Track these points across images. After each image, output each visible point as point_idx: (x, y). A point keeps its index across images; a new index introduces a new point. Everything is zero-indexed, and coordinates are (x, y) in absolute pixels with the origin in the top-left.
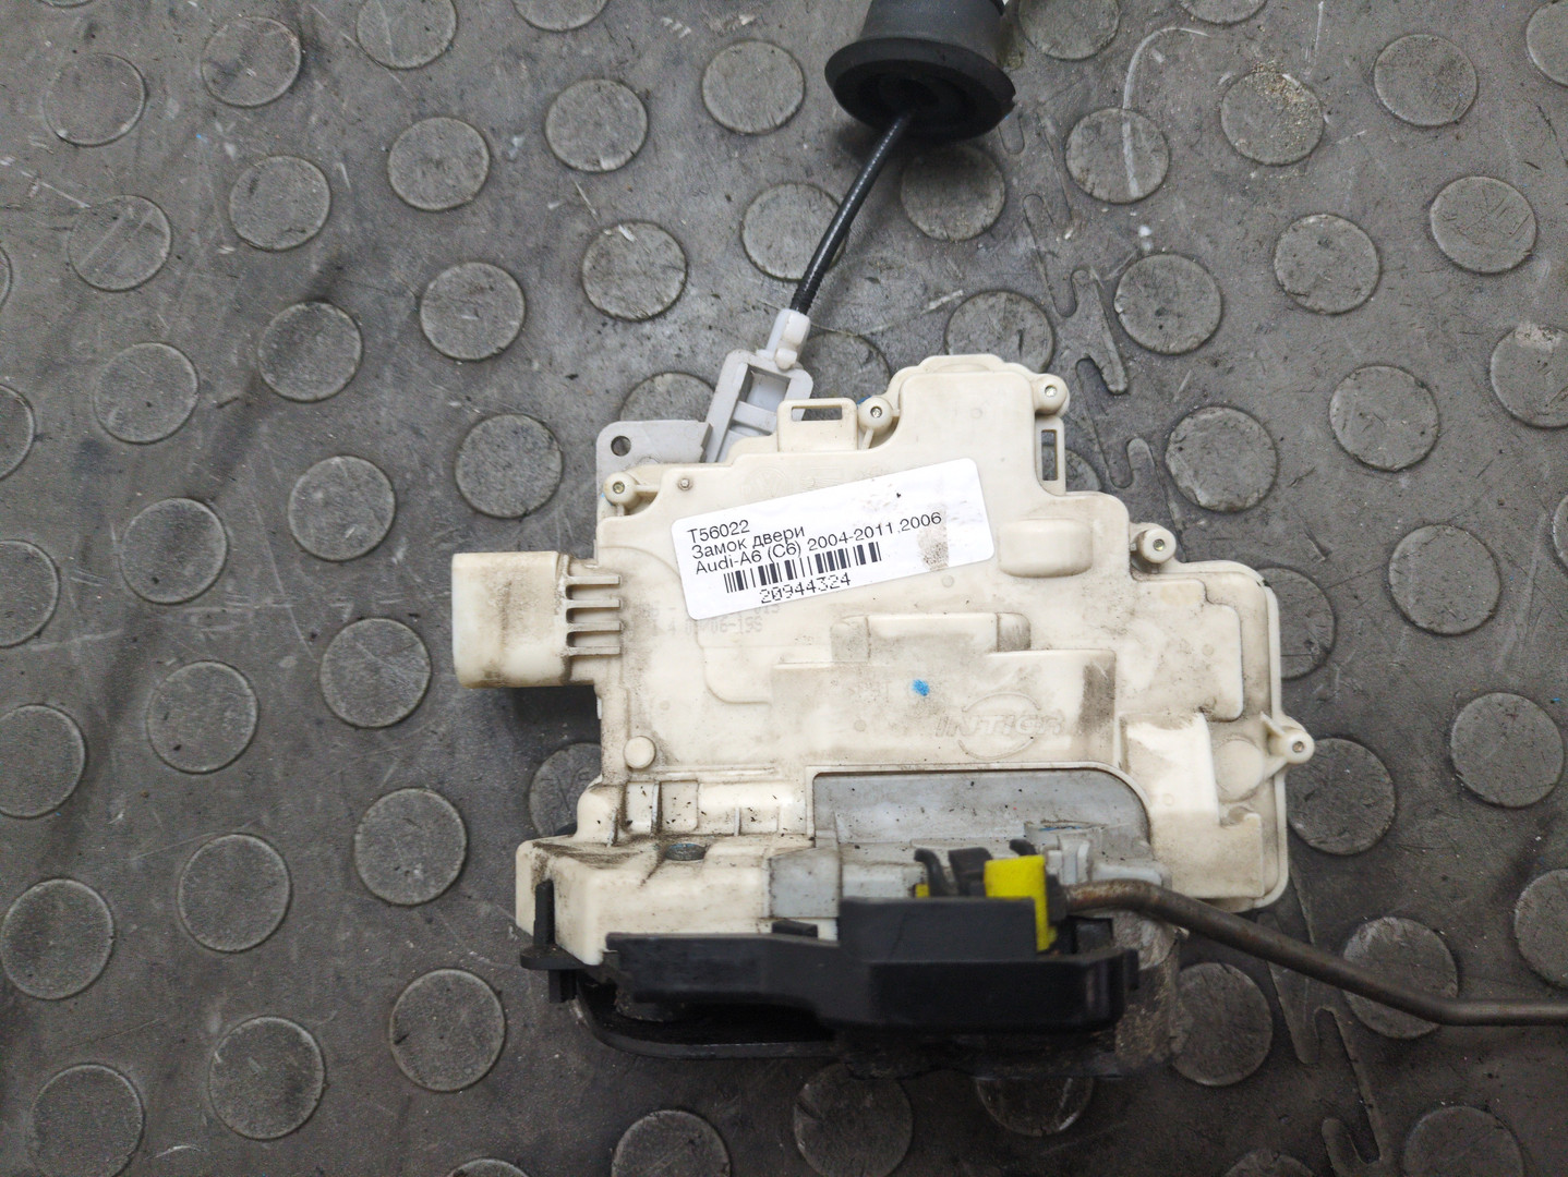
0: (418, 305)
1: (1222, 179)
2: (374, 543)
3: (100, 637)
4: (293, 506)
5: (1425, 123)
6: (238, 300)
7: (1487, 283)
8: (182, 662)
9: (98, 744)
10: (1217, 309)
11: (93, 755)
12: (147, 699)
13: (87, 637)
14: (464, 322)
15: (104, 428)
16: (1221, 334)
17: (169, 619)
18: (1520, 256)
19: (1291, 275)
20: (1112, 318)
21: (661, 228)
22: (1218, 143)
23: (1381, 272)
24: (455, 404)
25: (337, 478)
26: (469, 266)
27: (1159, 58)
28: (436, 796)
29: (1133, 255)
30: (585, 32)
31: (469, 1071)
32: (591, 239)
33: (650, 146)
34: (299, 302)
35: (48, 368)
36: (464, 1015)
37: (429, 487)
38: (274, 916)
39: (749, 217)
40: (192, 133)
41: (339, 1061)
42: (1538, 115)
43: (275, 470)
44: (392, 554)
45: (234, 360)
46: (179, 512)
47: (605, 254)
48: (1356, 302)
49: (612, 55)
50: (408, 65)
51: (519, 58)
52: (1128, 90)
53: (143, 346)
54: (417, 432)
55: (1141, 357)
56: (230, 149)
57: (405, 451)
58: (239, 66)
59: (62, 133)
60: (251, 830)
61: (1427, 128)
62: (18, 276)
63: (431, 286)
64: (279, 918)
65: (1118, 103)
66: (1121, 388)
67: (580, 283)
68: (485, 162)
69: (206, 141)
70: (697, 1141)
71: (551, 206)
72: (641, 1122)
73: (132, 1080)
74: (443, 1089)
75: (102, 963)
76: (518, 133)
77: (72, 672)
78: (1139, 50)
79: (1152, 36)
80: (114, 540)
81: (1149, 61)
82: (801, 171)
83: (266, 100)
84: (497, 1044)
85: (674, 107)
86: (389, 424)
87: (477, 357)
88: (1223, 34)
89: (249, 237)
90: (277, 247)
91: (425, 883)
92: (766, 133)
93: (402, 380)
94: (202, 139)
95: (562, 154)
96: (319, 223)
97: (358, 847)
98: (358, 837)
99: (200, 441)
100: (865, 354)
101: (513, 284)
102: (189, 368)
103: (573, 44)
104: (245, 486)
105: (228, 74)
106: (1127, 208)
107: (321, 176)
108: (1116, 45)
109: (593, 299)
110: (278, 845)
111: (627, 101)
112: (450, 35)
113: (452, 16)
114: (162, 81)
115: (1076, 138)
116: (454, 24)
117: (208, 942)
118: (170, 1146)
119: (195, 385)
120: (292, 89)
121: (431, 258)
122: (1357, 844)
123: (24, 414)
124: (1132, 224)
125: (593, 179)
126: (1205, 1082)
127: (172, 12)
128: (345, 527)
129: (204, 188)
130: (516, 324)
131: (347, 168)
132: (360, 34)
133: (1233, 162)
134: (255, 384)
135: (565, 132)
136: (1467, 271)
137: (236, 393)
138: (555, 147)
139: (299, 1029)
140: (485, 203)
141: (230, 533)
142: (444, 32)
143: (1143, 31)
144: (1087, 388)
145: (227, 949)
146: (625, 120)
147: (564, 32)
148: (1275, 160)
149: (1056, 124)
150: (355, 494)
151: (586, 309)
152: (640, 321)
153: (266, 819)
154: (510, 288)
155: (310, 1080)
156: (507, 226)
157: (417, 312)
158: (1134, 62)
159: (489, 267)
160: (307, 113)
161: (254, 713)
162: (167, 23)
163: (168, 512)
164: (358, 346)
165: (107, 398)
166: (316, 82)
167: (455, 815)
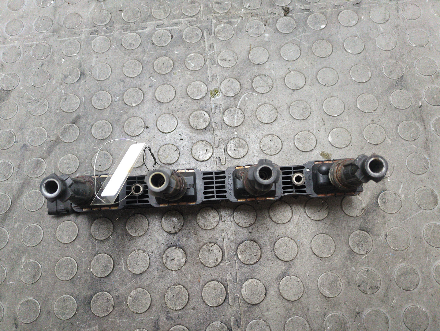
0: (92, 127)
1: (254, 124)
2: (73, 172)
3: (19, 182)
4: (59, 163)
5: (298, 119)
6: (58, 121)
7: (304, 153)
8: (33, 189)
9: (13, 203)
10: (247, 151)
11: (12, 205)
12: (25, 195)
13: (16, 182)
14: (100, 132)
15: (28, 142)
16: (246, 156)
17: (32, 181)
18: (312, 149)
19: (263, 146)
20: (225, 149)
21: (141, 119)
22: (255, 117)
23: (282, 148)
24: (94, 147)
25: (69, 158)
26: (103, 121)
27: (247, 98)
28: (74, 223)
29: (233, 137)
30: (135, 78)
31: (68, 277)
32: (128, 119)
33: (143, 102)
34: (69, 123)
35: (21, 129)
36: (70, 266)
37: (86, 163)
38: (39, 241)
39: (159, 119)
40: (56, 88)
41: (45, 271)
42: (322, 121)
43: (58, 155)
44: (76, 174)
45: (55, 133)
46: (38, 160)
47: (129, 122)
48: (275, 153)
49: (139, 83)
50: (100, 80)
51: (122, 81)
52: (239, 104)
53: (39, 127)
54: (86, 152)
55: (230, 158)
56: (63, 91)
57: (83, 155)
58: (68, 76)
59: (33, 84)
60: (38, 224)
61: (298, 120)
62: (19, 110)
63: (95, 124)
64: (40, 241)
65: (236, 107)
66: (224, 164)
67: (123, 127)
68: (111, 101)
69: (59, 89)
70: (108, 299)
71: (121, 111)
72: (99, 293)
73: (6, 268)
74: (63, 280)
75: (5, 245)
76: (118, 96)
77: (12, 188)
78: (243, 96)
79: (246, 94)
80: (26, 164)
81: (245, 98)
82: (171, 111)
83: (72, 83)
84: (75, 273)
85: (149, 96)
86: (81, 149)
87: (101, 139)
88: (261, 95)
89: (63, 109)
90: (68, 112)
91: (68, 240)
92: (165, 103)
93: (86, 141)
94: (58, 89)
95: (126, 102)
96: (77, 108)
97: (57, 230)
98: (58, 229)
99: (45, 147)
100: (176, 149)
101: (111, 126)
102: (46, 133)
103: (132, 80)
104: (51, 158)
105: (66, 77)
106: (233, 128)
107: (79, 99)
108: (239, 95)
109: (125, 131)
110: (43, 228)
111: (140, 93)
112: (109, 75)
113: (110, 71)
114: (53, 76)
115: (226, 113)
116: (110, 73)
117: (26, 244)
118: (10, 282)
119: (47, 136)
120: (77, 81)
121: (96, 118)
122: (251, 263)
123: (14, 137)
124: (234, 132)
125: (130, 107)
126: (210, 305)
127: (58, 64)
128: (68, 168)
129: (57, 98)
130: (109, 133)
131: (84, 98)
132: (92, 73)
133: (257, 122)
134: (58, 138)
135: (127, 97)
136: (300, 150)
137: (54, 139)
138: (124, 100)
139: (39, 264)
140: (109, 109)
141: (47, 166)
142: (108, 74)
143: (245, 92)
144: (217, 163)
145: (29, 246)
146: (139, 97)
147: (131, 77)
148: (265, 122)
149: (223, 109)
150: (72, 162)
151: (123, 133)
152: (133, 136)
153: (41, 222)
154: (110, 127)
155: (39, 274)
156: (112, 114)
157: (91, 128)
158: (241, 98)
159: (107, 122)
160: (79, 86)
161: (44, 201)
162: (57, 65)
163: (36, 160)
164: (79, 134)
165: (30, 136)
166: (82, 81)
167: (77, 227)
